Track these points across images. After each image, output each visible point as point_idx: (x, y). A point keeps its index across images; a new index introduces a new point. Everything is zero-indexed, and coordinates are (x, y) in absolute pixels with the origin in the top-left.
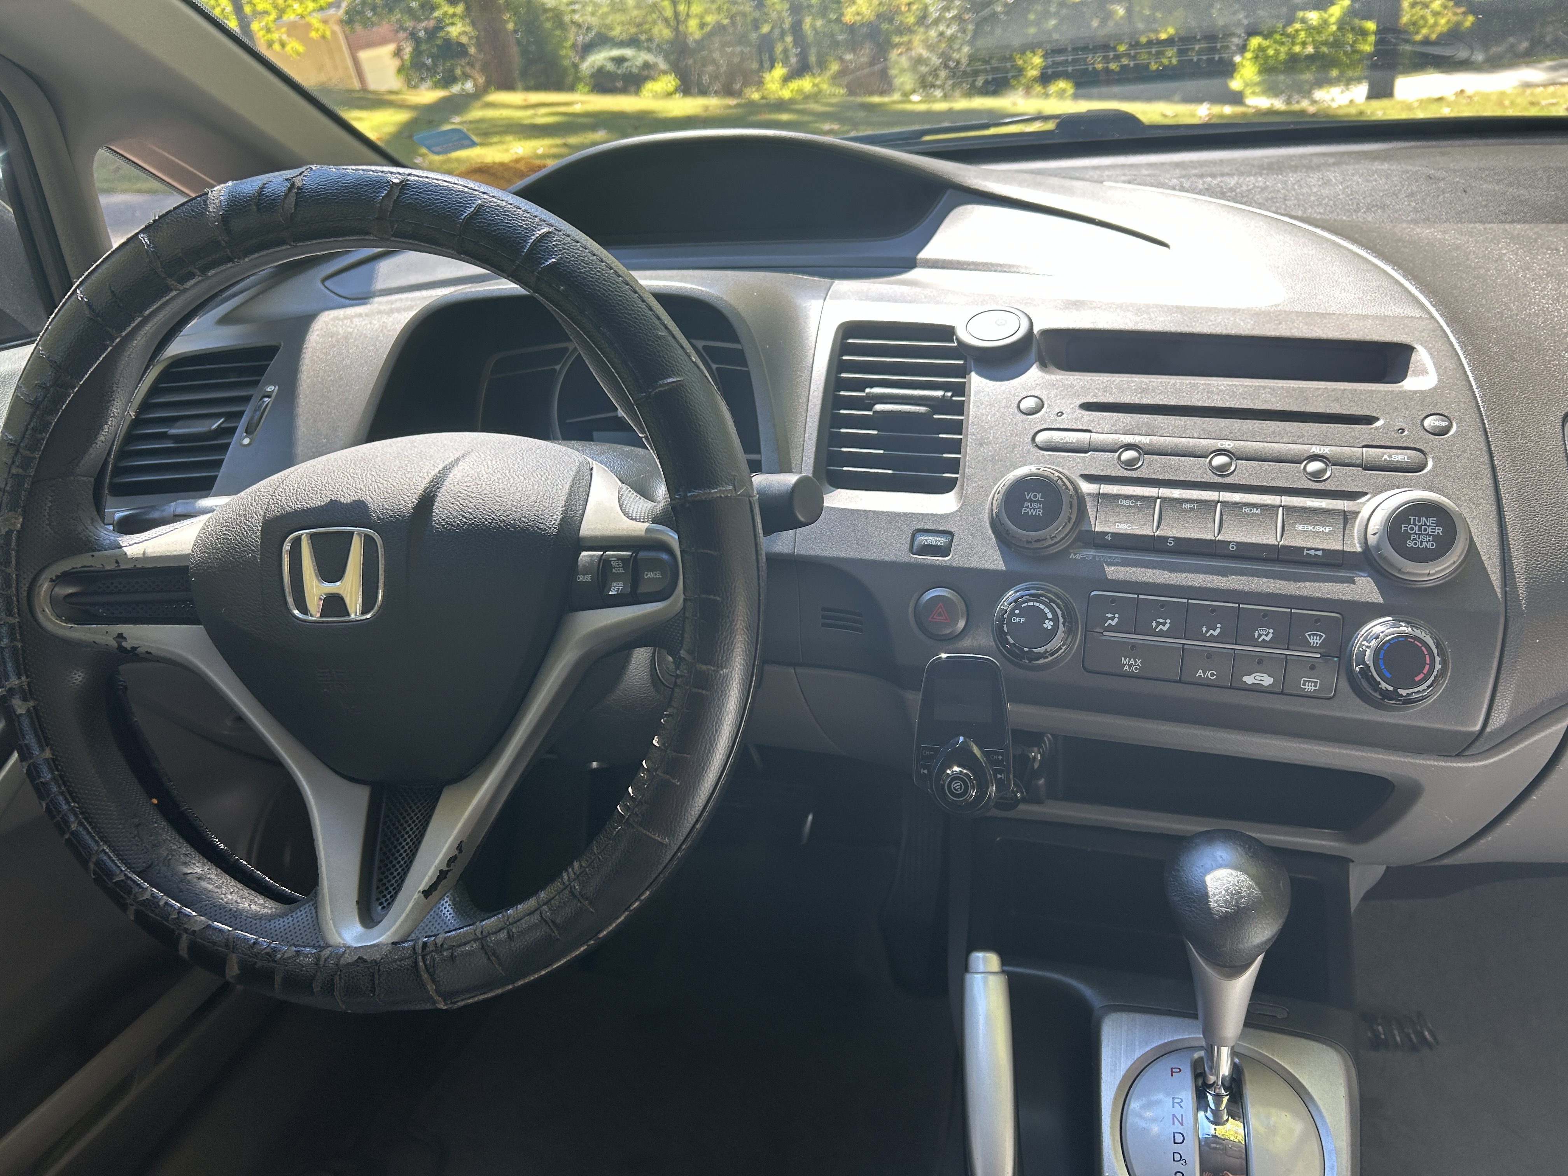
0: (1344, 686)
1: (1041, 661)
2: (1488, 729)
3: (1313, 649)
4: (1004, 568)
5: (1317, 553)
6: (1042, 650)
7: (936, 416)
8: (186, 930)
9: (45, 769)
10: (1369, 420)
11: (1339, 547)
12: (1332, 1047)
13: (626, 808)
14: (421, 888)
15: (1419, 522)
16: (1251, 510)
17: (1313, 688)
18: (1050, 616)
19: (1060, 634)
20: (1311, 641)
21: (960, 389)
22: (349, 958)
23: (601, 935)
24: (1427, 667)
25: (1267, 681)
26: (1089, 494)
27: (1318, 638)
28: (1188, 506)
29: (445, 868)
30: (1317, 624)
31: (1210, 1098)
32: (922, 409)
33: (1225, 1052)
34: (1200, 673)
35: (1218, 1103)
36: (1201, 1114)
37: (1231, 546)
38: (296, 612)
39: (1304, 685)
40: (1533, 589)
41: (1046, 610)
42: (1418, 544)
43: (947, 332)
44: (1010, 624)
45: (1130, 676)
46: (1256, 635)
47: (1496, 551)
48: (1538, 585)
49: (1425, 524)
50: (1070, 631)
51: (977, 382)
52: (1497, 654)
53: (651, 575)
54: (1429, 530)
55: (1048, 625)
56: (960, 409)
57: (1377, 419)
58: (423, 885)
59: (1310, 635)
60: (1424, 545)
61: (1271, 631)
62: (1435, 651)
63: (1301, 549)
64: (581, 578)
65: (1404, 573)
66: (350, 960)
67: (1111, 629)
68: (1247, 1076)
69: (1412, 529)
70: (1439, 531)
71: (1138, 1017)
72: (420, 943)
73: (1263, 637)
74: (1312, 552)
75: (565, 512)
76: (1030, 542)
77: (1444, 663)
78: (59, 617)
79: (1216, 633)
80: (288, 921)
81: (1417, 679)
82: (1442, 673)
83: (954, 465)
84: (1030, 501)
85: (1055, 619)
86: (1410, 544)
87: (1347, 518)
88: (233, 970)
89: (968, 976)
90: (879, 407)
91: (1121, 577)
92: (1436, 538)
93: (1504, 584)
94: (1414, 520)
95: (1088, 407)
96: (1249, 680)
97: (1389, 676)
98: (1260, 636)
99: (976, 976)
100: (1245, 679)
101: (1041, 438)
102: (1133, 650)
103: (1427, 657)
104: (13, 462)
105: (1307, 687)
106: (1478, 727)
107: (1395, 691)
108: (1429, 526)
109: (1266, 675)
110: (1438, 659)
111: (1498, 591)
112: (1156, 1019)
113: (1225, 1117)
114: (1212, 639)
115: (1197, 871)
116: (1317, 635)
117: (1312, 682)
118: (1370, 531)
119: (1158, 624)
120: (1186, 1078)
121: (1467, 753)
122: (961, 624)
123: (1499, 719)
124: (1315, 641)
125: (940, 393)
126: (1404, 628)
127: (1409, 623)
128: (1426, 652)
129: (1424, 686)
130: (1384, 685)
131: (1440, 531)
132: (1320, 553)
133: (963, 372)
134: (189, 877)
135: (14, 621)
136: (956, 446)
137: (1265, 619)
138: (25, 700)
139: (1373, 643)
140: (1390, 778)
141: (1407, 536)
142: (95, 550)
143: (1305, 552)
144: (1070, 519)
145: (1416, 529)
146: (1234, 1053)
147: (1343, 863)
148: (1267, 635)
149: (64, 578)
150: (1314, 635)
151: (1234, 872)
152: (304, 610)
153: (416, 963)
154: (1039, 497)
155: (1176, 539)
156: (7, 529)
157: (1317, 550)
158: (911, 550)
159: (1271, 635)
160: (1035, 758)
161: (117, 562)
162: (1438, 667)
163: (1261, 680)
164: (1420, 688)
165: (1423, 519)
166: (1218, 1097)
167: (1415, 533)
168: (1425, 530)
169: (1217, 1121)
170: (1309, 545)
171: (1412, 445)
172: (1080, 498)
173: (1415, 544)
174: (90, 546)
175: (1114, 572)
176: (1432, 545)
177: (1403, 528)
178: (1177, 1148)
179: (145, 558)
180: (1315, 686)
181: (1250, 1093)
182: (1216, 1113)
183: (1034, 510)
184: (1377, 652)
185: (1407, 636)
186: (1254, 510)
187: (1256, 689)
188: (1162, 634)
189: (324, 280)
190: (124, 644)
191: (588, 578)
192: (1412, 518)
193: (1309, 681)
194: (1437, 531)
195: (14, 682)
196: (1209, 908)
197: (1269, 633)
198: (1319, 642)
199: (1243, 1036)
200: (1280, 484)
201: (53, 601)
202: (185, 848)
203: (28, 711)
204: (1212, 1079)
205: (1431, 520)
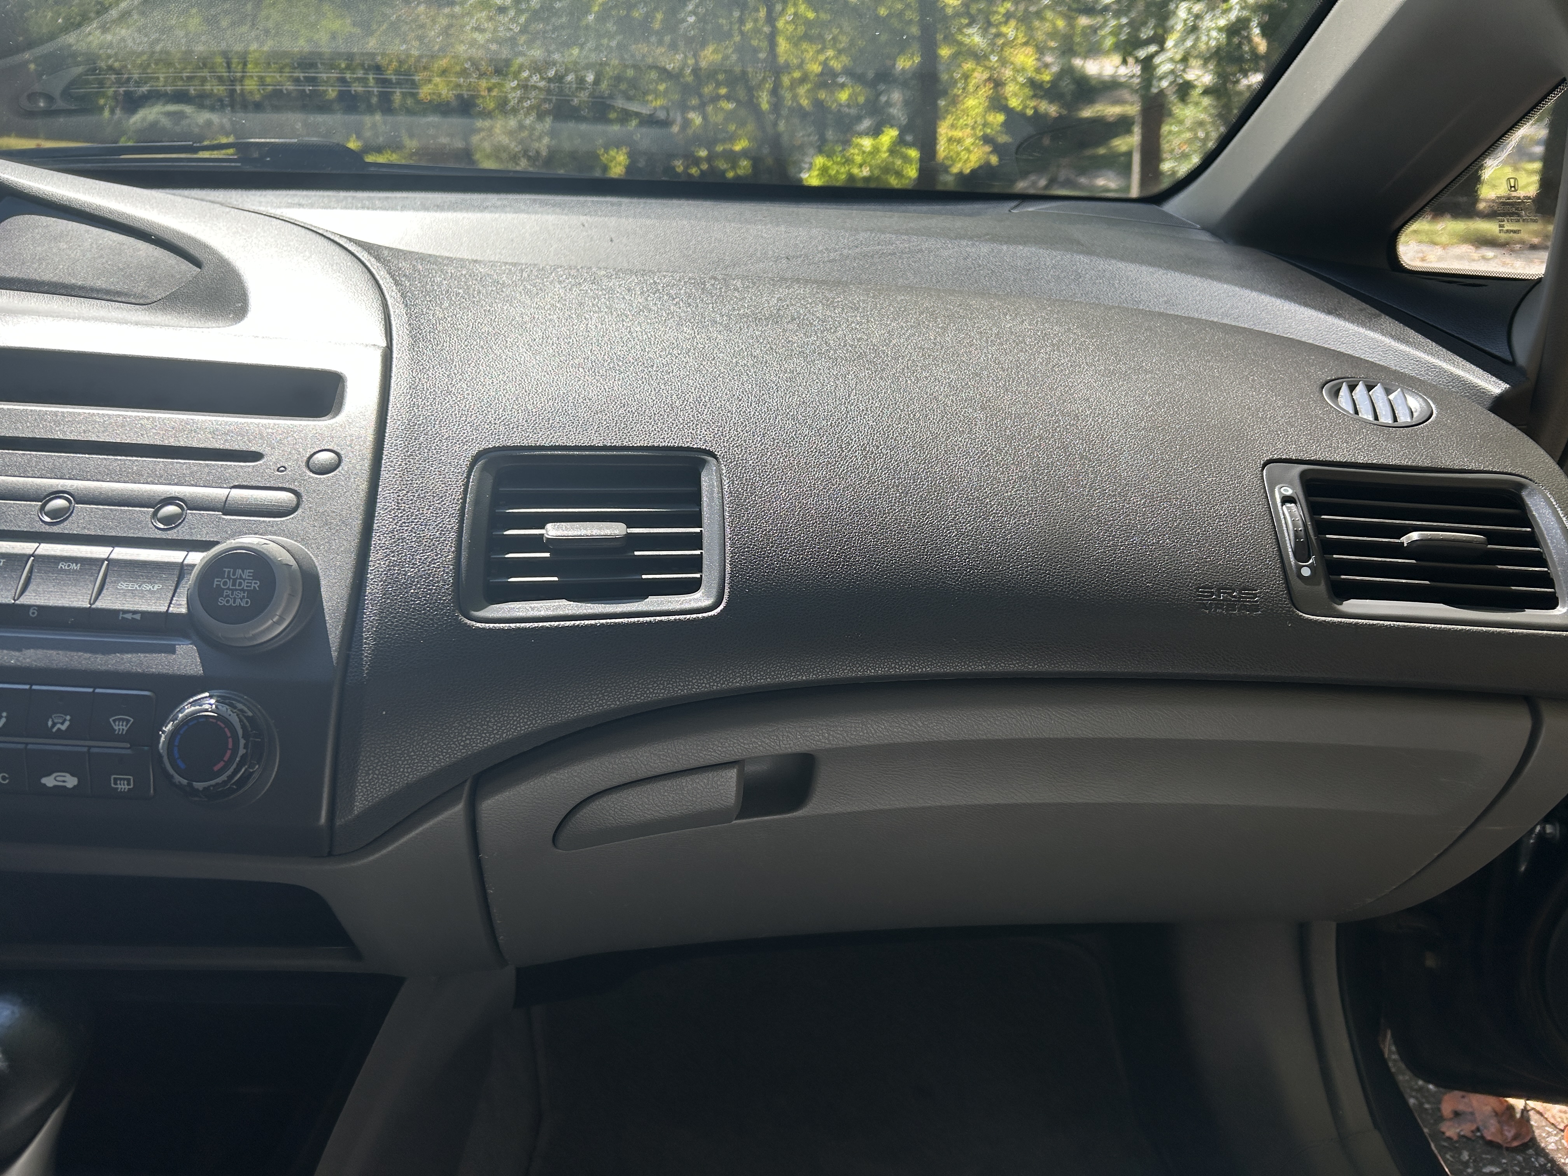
0: (163, 782)
2: (339, 822)
3: (120, 738)
5: (135, 616)
10: (256, 457)
11: (164, 608)
15: (234, 575)
16: (69, 566)
17: (127, 787)
20: (116, 728)
24: (229, 753)
25: (71, 782)
27: (125, 723)
30: (125, 705)
37: (31, 611)
39: (115, 784)
40: (381, 651)
42: (231, 602)
46: (50, 723)
47: (343, 608)
48: (389, 647)
49: (241, 578)
54: (244, 585)
57: (263, 456)
59: (114, 721)
60: (237, 603)
61: (68, 718)
62: (240, 732)
63: (118, 612)
69: (225, 583)
73: (59, 726)
74: (129, 616)
81: (216, 768)
86: (222, 602)
92: (252, 594)
94: (229, 572)
96: (49, 781)
97: (182, 766)
98: (54, 724)
100: (44, 781)
103: (230, 740)
105: (119, 786)
107: (191, 785)
108: (244, 580)
109: (68, 775)
110: (242, 742)
116: (123, 720)
117: (124, 779)
121: (336, 852)
123: (352, 809)
126: (210, 706)
127: (224, 700)
128: (229, 734)
129: (227, 777)
130: (178, 779)
131: (256, 586)
132: (138, 617)
137: (61, 703)
141: (219, 591)
143: (121, 615)
145: (230, 583)
148: (62, 724)
150: (119, 720)
157: (135, 612)
159: (67, 723)
162: (244, 751)
163: (64, 781)
164: (223, 780)
165: (241, 571)
167: (228, 589)
168: (240, 584)
170: (127, 607)
171: (287, 485)
173: (228, 601)
176: (247, 603)
177: (216, 583)
180: (129, 784)
184: (172, 737)
186: (74, 566)
187: (61, 793)
192: (227, 570)
193: (121, 779)
194: (253, 585)
197: (65, 720)
198: (126, 729)
200: (118, 533)
205: (247, 574)
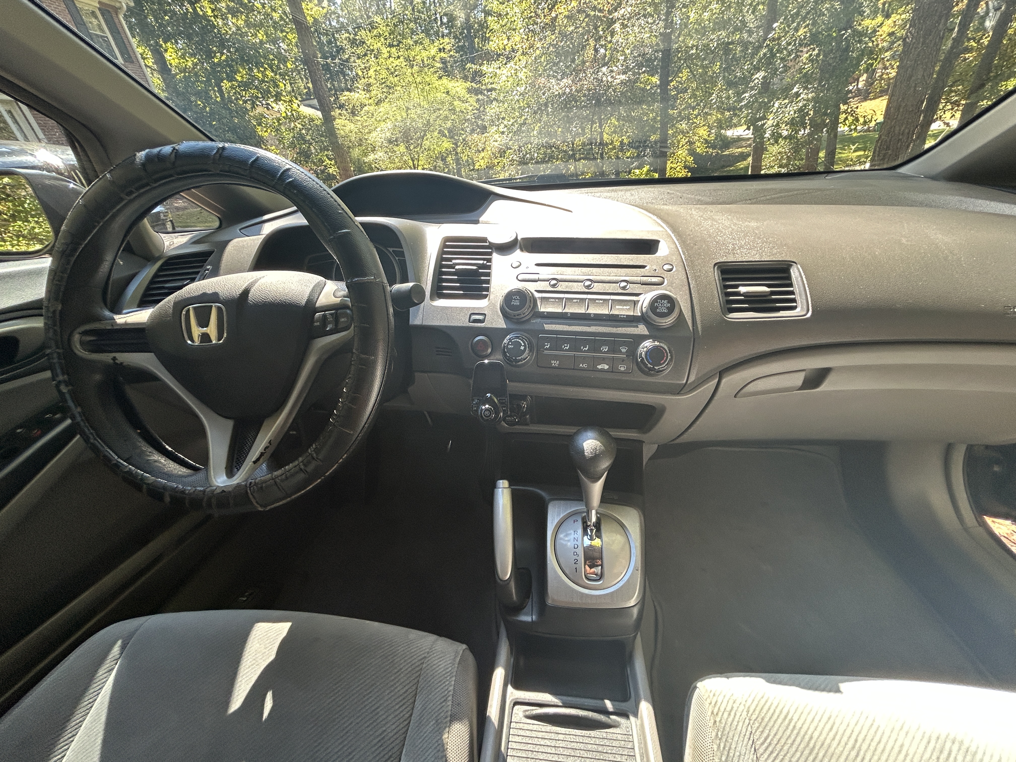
0: (635, 368)
1: (520, 363)
2: (689, 382)
3: (623, 354)
4: (505, 327)
5: (624, 316)
6: (520, 358)
7: (480, 271)
8: (145, 483)
9: (77, 415)
10: (643, 267)
11: (632, 314)
12: (635, 509)
13: (333, 419)
14: (253, 460)
17: (624, 369)
18: (523, 344)
19: (527, 351)
20: (622, 350)
21: (489, 260)
22: (218, 491)
23: (327, 474)
24: (665, 358)
25: (606, 367)
26: (539, 298)
28: (575, 301)
29: (263, 451)
30: (624, 344)
31: (589, 530)
32: (475, 268)
33: (594, 512)
34: (581, 365)
35: (592, 532)
36: (585, 538)
37: (591, 315)
38: (189, 342)
39: (620, 368)
40: (704, 328)
41: (522, 342)
42: (661, 310)
43: (484, 240)
44: (507, 348)
45: (555, 368)
46: (602, 349)
47: (690, 314)
48: (705, 326)
49: (664, 303)
50: (531, 351)
51: (496, 257)
52: (691, 352)
53: (343, 320)
54: (665, 305)
55: (522, 348)
56: (489, 267)
57: (646, 266)
58: (254, 459)
59: (622, 348)
60: (663, 311)
61: (607, 347)
62: (668, 351)
63: (618, 315)
64: (316, 324)
65: (656, 322)
66: (219, 492)
67: (547, 349)
68: (602, 522)
69: (659, 305)
70: (669, 305)
71: (562, 502)
72: (249, 482)
73: (604, 350)
74: (622, 316)
75: (309, 297)
76: (515, 316)
77: (671, 356)
78: (85, 351)
79: (586, 349)
80: (194, 478)
81: (661, 362)
82: (671, 360)
83: (487, 289)
84: (515, 299)
85: (525, 346)
86: (658, 310)
87: (635, 303)
88: (167, 499)
89: (496, 490)
90: (457, 267)
91: (551, 329)
92: (668, 308)
93: (693, 326)
94: (660, 301)
95: (538, 265)
96: (600, 367)
97: (651, 362)
99: (500, 489)
100: (598, 367)
101: (519, 278)
102: (556, 357)
103: (665, 354)
104: (54, 279)
106: (685, 381)
107: (653, 367)
109: (606, 365)
110: (669, 354)
111: (691, 328)
112: (568, 502)
113: (595, 537)
114: (585, 351)
115: (580, 441)
116: (624, 348)
117: (623, 367)
118: (643, 307)
119: (565, 346)
120: (579, 525)
121: (682, 392)
122: (489, 350)
123: (692, 378)
124: (624, 350)
125: (481, 262)
126: (657, 343)
127: (658, 342)
128: (665, 352)
129: (664, 365)
130: (649, 365)
133: (490, 254)
134: (150, 461)
135: (60, 351)
136: (488, 282)
137: (605, 343)
138: (67, 386)
139: (645, 349)
140: (654, 405)
141: (657, 307)
142: (101, 320)
143: (620, 316)
144: (530, 306)
146: (597, 513)
147: (641, 442)
149: (85, 333)
151: (594, 441)
152: (192, 341)
153: (247, 491)
154: (518, 297)
155: (571, 313)
156: (53, 309)
158: (469, 321)
159: (607, 349)
160: (524, 407)
161: (112, 325)
162: (669, 357)
163: (604, 367)
164: (663, 366)
165: (663, 301)
166: (591, 530)
169: (591, 539)
170: (621, 313)
171: (657, 276)
172: (535, 300)
174: (99, 319)
175: (547, 327)
176: (666, 311)
177: (656, 305)
178: (575, 550)
179: (126, 324)
181: (603, 527)
182: (591, 536)
183: (517, 303)
184: (646, 353)
185: (657, 346)
186: (600, 301)
187: (602, 371)
188: (566, 350)
189: (240, 230)
190: (116, 361)
191: (318, 324)
195: (61, 378)
196: (584, 455)
199: (600, 506)
200: (610, 291)
201: (82, 343)
202: (150, 449)
203: (69, 390)
204: (589, 523)
205: (666, 301)
